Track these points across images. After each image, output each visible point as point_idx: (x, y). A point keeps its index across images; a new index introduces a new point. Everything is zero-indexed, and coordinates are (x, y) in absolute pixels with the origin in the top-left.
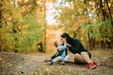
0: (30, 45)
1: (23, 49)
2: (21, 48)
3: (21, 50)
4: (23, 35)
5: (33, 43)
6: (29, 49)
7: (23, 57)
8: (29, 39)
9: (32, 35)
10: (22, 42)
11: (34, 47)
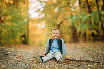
0: (14, 37)
1: (6, 41)
2: (4, 40)
3: (4, 42)
4: (6, 27)
5: (16, 35)
6: (12, 41)
7: (6, 52)
8: (13, 31)
9: (16, 27)
10: (5, 34)
11: (18, 39)
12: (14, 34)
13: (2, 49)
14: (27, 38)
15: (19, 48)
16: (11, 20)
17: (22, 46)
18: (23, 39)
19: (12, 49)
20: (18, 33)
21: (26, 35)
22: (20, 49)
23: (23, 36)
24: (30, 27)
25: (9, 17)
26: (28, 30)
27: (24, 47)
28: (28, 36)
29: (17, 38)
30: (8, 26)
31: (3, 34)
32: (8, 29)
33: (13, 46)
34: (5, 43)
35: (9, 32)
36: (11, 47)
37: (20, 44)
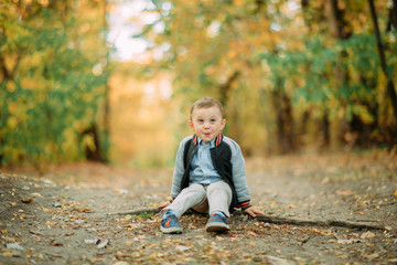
1: (23, 152)
6: (48, 149)
7: (25, 193)
8: (49, 112)
9: (61, 96)
12: (55, 124)
13: (9, 180)
14: (102, 138)
15: (72, 178)
16: (41, 68)
17: (86, 167)
18: (89, 140)
19: (47, 181)
20: (70, 117)
21: (101, 128)
22: (76, 182)
23: (86, 132)
24: (114, 97)
25: (36, 59)
26: (107, 109)
27: (93, 173)
28: (107, 132)
29: (64, 140)
30: (30, 93)
31: (12, 122)
32: (31, 105)
33: (52, 167)
34: (21, 158)
35: (36, 116)
36: (41, 174)
37: (76, 160)
